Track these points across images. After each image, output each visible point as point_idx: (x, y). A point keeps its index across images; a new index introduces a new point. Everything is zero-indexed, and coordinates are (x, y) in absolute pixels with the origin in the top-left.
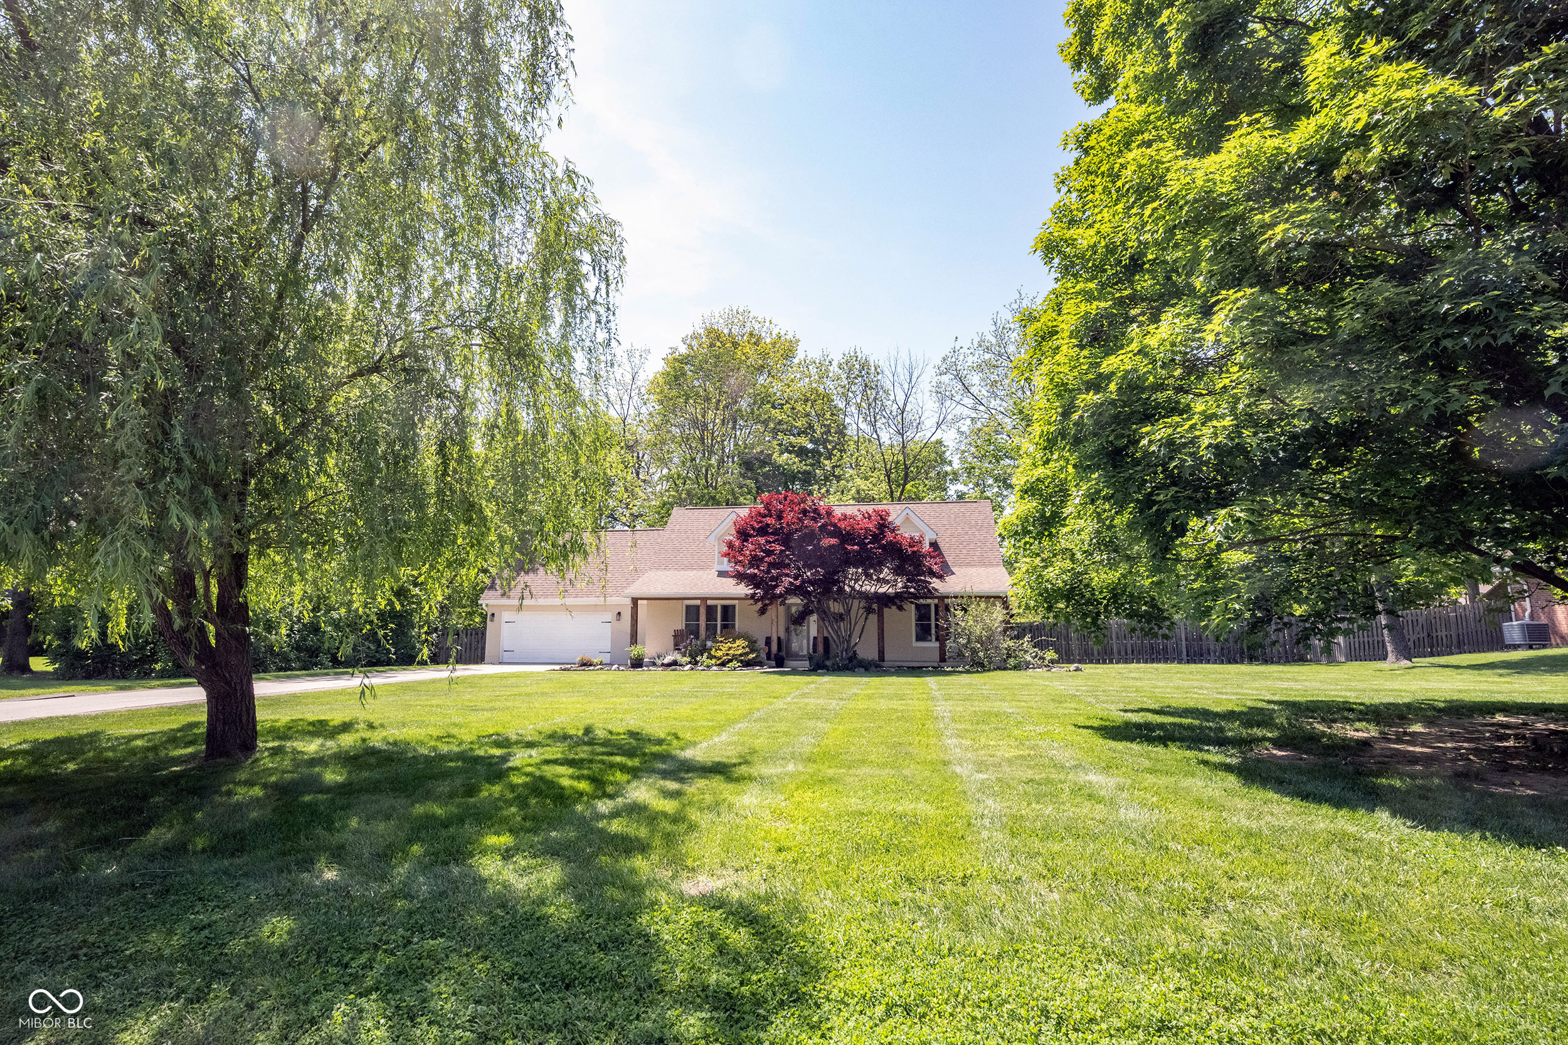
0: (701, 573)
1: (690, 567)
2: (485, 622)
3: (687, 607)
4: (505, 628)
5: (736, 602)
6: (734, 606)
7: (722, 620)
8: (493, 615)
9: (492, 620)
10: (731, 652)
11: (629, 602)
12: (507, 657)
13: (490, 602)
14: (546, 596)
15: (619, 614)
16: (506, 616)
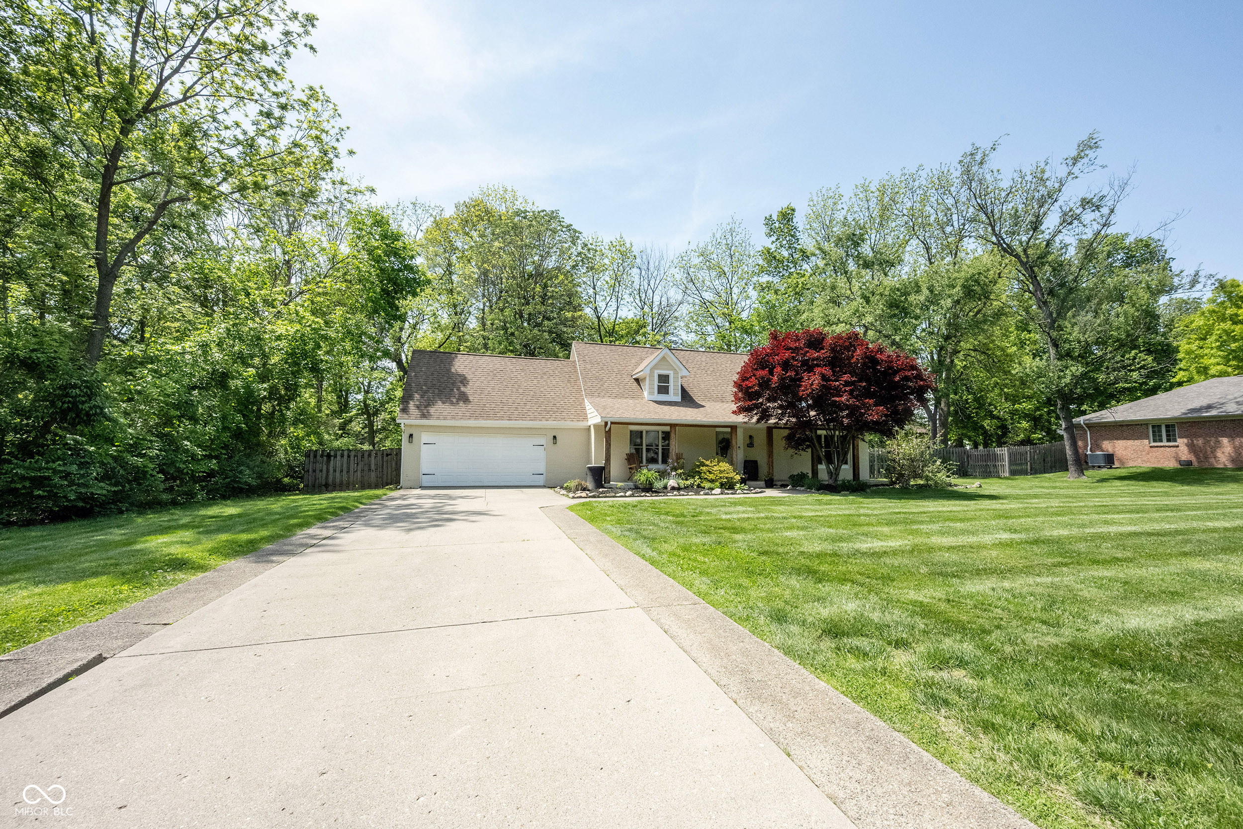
1: (623, 396)
4: (425, 450)
8: (411, 436)
9: (410, 442)
13: (410, 422)
14: (477, 418)
15: (555, 437)
16: (425, 437)
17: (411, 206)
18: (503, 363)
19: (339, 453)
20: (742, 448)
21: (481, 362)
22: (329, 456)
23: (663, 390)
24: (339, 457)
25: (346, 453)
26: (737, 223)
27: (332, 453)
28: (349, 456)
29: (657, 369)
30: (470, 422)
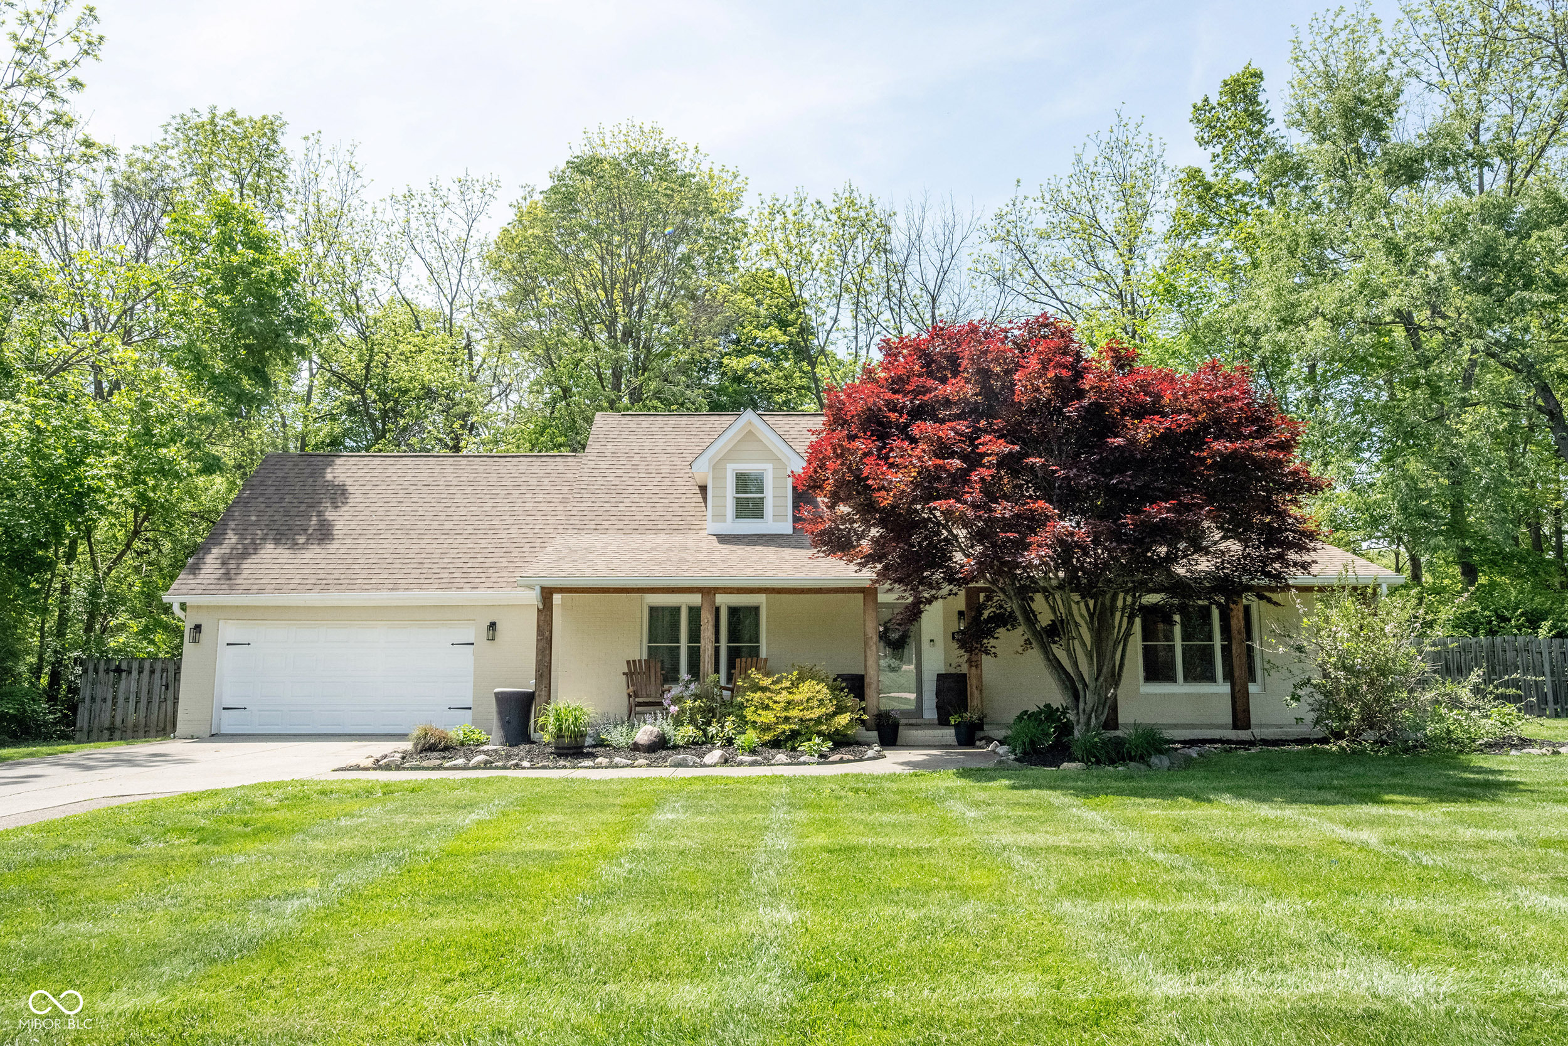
0: (677, 538)
1: (653, 528)
2: (179, 647)
3: (653, 610)
4: (227, 659)
5: (760, 599)
6: (756, 609)
7: (730, 640)
8: (198, 628)
9: (195, 641)
10: (795, 713)
11: (533, 598)
12: (229, 723)
13: (190, 600)
14: (326, 587)
15: (493, 626)
16: (229, 631)
17: (455, 188)
18: (437, 469)
19: (135, 665)
20: (940, 643)
21: (392, 469)
22: (118, 670)
23: (749, 508)
24: (135, 673)
25: (147, 665)
26: (1132, 126)
27: (124, 666)
28: (152, 672)
29: (733, 461)
30: (308, 595)
